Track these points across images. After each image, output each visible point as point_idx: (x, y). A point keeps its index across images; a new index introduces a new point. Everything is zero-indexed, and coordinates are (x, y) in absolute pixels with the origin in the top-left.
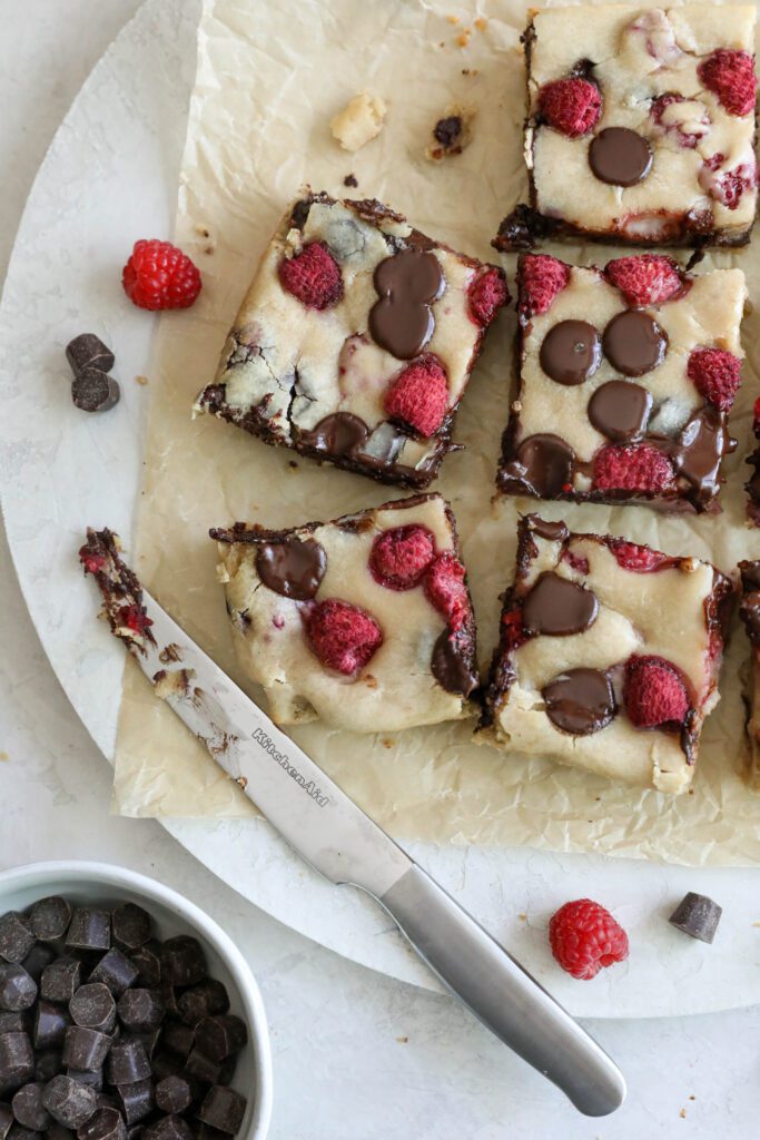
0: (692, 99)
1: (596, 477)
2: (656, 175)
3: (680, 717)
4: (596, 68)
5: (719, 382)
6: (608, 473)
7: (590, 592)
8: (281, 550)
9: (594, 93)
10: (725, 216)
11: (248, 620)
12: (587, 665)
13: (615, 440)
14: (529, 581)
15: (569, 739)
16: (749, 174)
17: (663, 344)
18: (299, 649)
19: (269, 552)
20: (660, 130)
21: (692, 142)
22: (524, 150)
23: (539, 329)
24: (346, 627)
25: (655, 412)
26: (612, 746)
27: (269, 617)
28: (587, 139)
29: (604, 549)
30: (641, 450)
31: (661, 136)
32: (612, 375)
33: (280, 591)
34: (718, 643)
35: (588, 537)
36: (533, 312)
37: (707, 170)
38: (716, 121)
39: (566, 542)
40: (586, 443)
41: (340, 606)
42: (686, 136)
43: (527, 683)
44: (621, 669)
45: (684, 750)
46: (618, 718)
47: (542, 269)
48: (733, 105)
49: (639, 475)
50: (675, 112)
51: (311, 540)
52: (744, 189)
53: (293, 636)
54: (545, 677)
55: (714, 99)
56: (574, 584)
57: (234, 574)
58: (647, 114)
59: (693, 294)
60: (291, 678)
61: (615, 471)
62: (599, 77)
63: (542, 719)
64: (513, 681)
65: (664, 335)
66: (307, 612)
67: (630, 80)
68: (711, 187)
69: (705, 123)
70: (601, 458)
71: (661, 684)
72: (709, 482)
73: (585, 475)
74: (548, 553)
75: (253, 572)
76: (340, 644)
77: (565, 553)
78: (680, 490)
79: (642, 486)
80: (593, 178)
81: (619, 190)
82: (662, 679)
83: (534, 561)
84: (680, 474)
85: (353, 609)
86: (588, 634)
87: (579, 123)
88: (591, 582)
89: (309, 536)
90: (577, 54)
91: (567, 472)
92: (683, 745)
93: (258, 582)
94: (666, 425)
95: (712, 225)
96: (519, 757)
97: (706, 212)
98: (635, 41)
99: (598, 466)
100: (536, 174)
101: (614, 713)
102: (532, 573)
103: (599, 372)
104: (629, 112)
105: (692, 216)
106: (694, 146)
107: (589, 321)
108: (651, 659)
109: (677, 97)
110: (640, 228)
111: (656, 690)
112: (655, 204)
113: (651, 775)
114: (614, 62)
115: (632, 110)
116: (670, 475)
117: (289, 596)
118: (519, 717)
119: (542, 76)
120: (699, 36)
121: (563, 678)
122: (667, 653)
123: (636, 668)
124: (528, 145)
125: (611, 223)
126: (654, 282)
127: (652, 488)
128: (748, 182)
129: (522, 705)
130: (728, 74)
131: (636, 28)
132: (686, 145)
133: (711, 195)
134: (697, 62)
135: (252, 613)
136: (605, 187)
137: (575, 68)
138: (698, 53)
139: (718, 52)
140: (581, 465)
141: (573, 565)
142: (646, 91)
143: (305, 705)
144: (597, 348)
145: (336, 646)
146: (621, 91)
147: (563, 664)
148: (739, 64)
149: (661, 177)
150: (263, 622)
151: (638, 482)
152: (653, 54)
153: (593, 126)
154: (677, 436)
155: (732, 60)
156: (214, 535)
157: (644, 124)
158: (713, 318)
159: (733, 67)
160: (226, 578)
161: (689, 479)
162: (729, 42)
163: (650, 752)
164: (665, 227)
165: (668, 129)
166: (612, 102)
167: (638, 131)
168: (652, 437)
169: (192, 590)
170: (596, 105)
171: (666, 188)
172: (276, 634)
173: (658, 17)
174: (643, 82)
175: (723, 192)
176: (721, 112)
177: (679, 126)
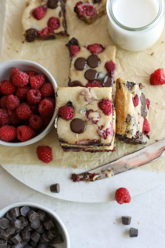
0: (96, 111)
2: (86, 131)
4: (72, 103)
9: (71, 110)
10: (103, 141)
13: (90, 81)
16: (109, 131)
20: (88, 120)
21: (96, 122)
22: (55, 124)
28: (70, 121)
30: (95, 83)
31: (88, 121)
37: (99, 130)
38: (102, 117)
42: (94, 121)
48: (106, 113)
50: (92, 115)
52: (108, 134)
55: (101, 112)
58: (85, 115)
62: (73, 106)
67: (81, 106)
68: (100, 134)
69: (98, 118)
70: (87, 85)
80: (71, 131)
81: (77, 135)
87: (68, 117)
90: (68, 100)
95: (100, 143)
97: (99, 140)
98: (82, 97)
100: (58, 130)
104: (80, 115)
105: (95, 141)
106: (96, 123)
109: (92, 111)
110: (83, 143)
112: (87, 138)
114: (77, 102)
115: (81, 114)
119: (59, 104)
120: (98, 96)
124: (56, 122)
125: (75, 143)
130: (105, 106)
131: (82, 95)
132: (94, 123)
133: (100, 136)
134: (97, 102)
136: (74, 134)
137: (67, 103)
138: (97, 100)
139: (103, 100)
142: (85, 109)
146: (79, 109)
148: (107, 103)
149: (88, 131)
152: (86, 101)
153: (72, 118)
154: (103, 80)
155: (106, 102)
157: (84, 118)
159: (106, 104)
162: (105, 97)
164: (89, 143)
165: (90, 119)
166: (76, 112)
167: (82, 119)
170: (73, 112)
171: (89, 134)
173: (88, 92)
174: (84, 107)
175: (103, 135)
176: (103, 115)
177: (92, 118)
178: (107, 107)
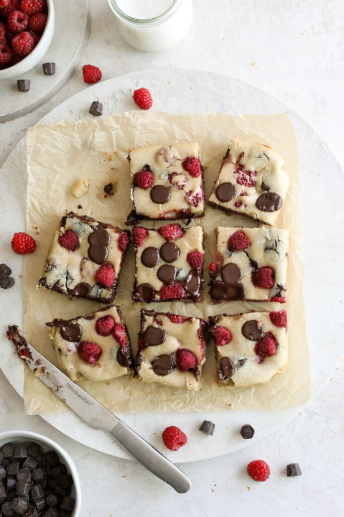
0: (181, 174)
1: (161, 295)
2: (171, 199)
3: (193, 367)
4: (150, 167)
5: (196, 262)
6: (165, 294)
7: (163, 331)
8: (68, 327)
9: (150, 175)
10: (194, 210)
11: (60, 350)
12: (164, 353)
13: (166, 283)
14: (145, 329)
15: (161, 377)
16: (200, 196)
17: (178, 252)
18: (76, 357)
19: (64, 329)
20: (171, 185)
21: (182, 188)
22: (131, 195)
23: (140, 250)
24: (90, 349)
25: (178, 273)
26: (174, 378)
27: (66, 349)
28: (149, 190)
29: (166, 318)
30: (174, 286)
31: (172, 187)
32: (163, 263)
33: (69, 340)
34: (204, 343)
35: (161, 314)
36: (138, 246)
37: (187, 196)
38: (188, 180)
39: (155, 316)
40: (158, 285)
41: (88, 343)
42: (179, 186)
43: (147, 361)
44: (175, 354)
45: (196, 377)
46: (175, 369)
47: (139, 232)
48: (194, 175)
49: (174, 294)
50: (176, 179)
51: (77, 324)
52: (199, 201)
53: (74, 354)
54: (152, 358)
55: (187, 173)
56: (158, 329)
57: (54, 336)
58: (167, 180)
59: (186, 235)
60: (75, 367)
61: (167, 293)
62: (151, 170)
63: (152, 372)
64: (142, 361)
65: (178, 249)
66: (78, 346)
67: (161, 170)
68: (188, 201)
69: (184, 182)
70: (162, 289)
71: (186, 358)
72: (197, 293)
73: (158, 295)
74: (150, 320)
75: (60, 335)
76: (88, 355)
77: (155, 320)
78: (188, 297)
79: (176, 297)
80: (152, 202)
81: (161, 205)
82: (187, 356)
83: (145, 323)
84: (187, 292)
85: (92, 344)
86: (163, 344)
87: (146, 185)
88: (163, 328)
89: (76, 322)
90: (144, 163)
91: (152, 294)
92: (195, 376)
93: (61, 338)
94: (181, 277)
95: (190, 213)
96: (146, 384)
97: (188, 209)
98: (161, 158)
99: (162, 292)
100: (135, 202)
101: (174, 367)
102: (145, 327)
103: (160, 263)
104: (161, 180)
105: (184, 211)
106: (182, 189)
107: (155, 247)
108: (184, 350)
109: (175, 174)
110: (169, 215)
111: (185, 360)
112: (172, 208)
113: (186, 385)
114: (155, 165)
115: (162, 179)
116: (184, 292)
117: (72, 341)
118: (145, 372)
119: (134, 171)
120: (181, 154)
121: (157, 358)
122: (188, 347)
123: (179, 353)
124: (131, 193)
125: (159, 215)
126: (173, 233)
127: (179, 297)
128: (200, 198)
129: (145, 368)
130: (191, 165)
131: (161, 154)
132: (180, 189)
133: (189, 203)
134: (181, 162)
135: (61, 348)
136: (156, 204)
137: (144, 168)
138: (181, 159)
139: (187, 158)
140: (156, 292)
141: (158, 323)
142: (166, 173)
143: (80, 374)
144: (158, 256)
145: (87, 355)
146: (159, 173)
147: (157, 354)
148: (194, 162)
149: (173, 200)
150: (64, 350)
151: (174, 296)
152: (167, 161)
153: (151, 185)
154: (185, 280)
155: (192, 161)
156: (47, 324)
157: (167, 184)
158: (193, 242)
159: (192, 163)
160: (52, 338)
161: (190, 293)
162: (190, 155)
163: (185, 379)
164: (177, 214)
165: (174, 184)
166: (156, 177)
167: (164, 186)
168: (177, 281)
169: (43, 341)
170: (152, 179)
171: (175, 203)
172: (69, 354)
173: (167, 150)
174: (165, 170)
175: (193, 202)
176: (190, 177)
177: (177, 183)
178: (194, 167)
